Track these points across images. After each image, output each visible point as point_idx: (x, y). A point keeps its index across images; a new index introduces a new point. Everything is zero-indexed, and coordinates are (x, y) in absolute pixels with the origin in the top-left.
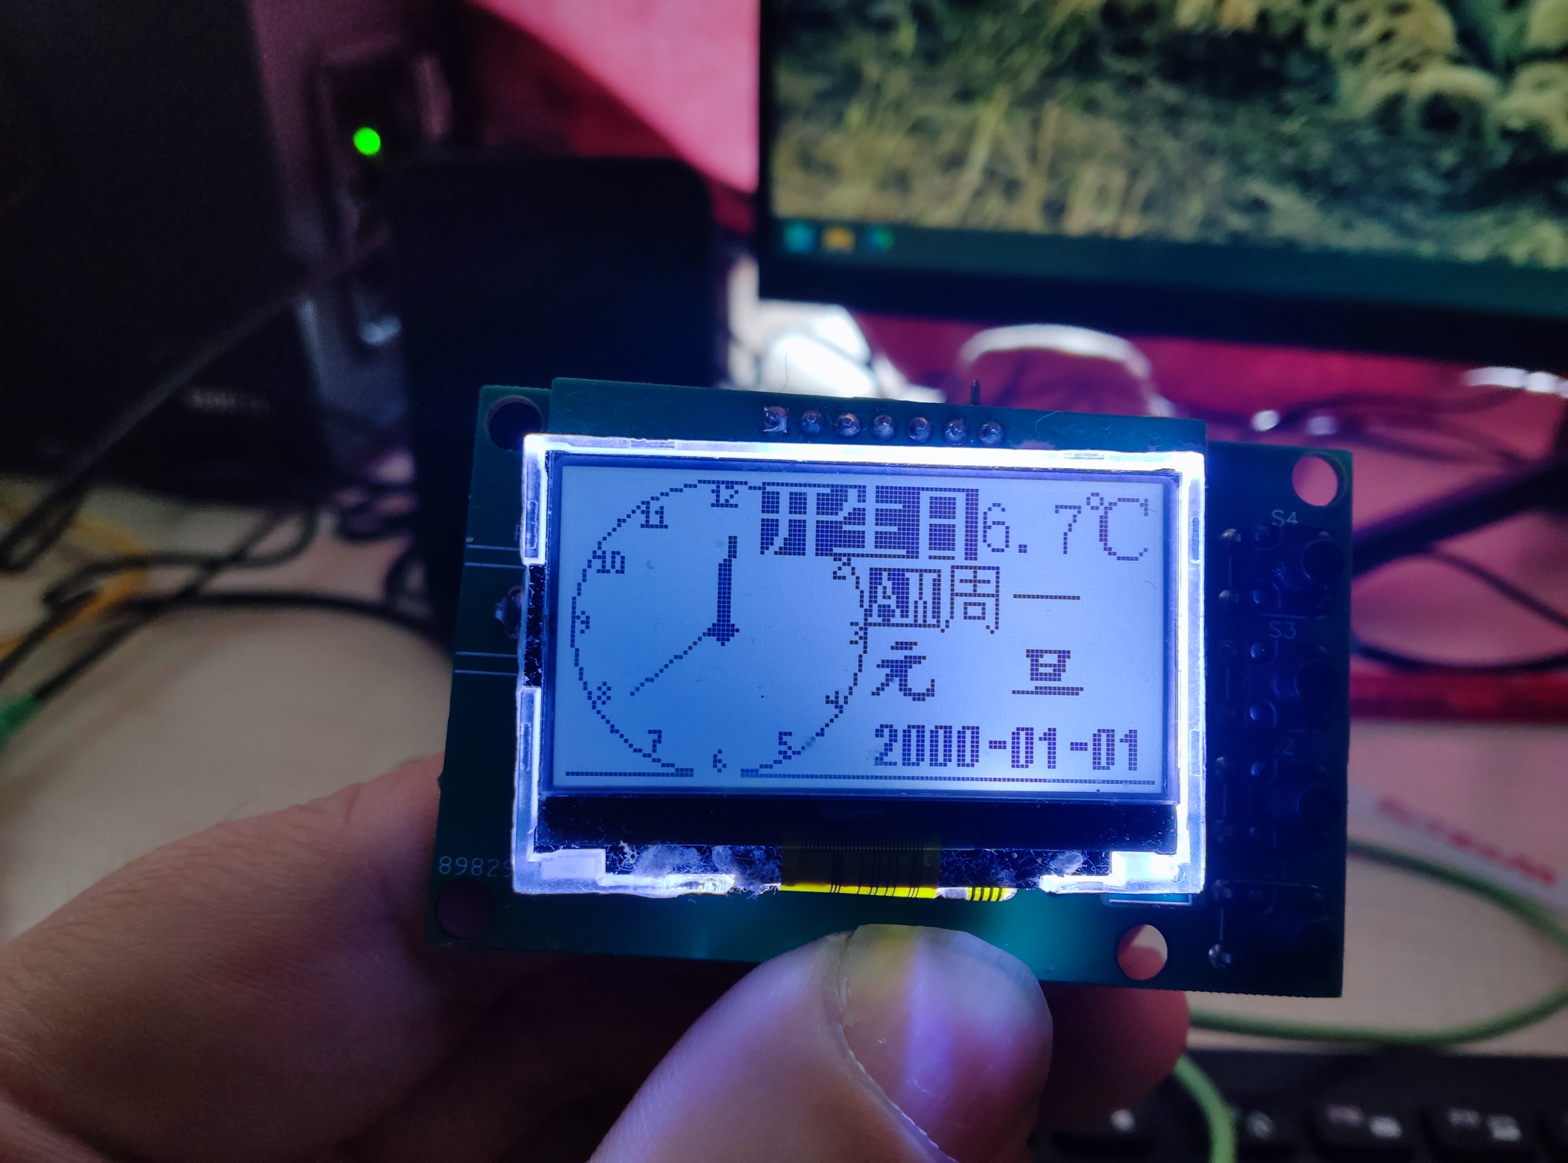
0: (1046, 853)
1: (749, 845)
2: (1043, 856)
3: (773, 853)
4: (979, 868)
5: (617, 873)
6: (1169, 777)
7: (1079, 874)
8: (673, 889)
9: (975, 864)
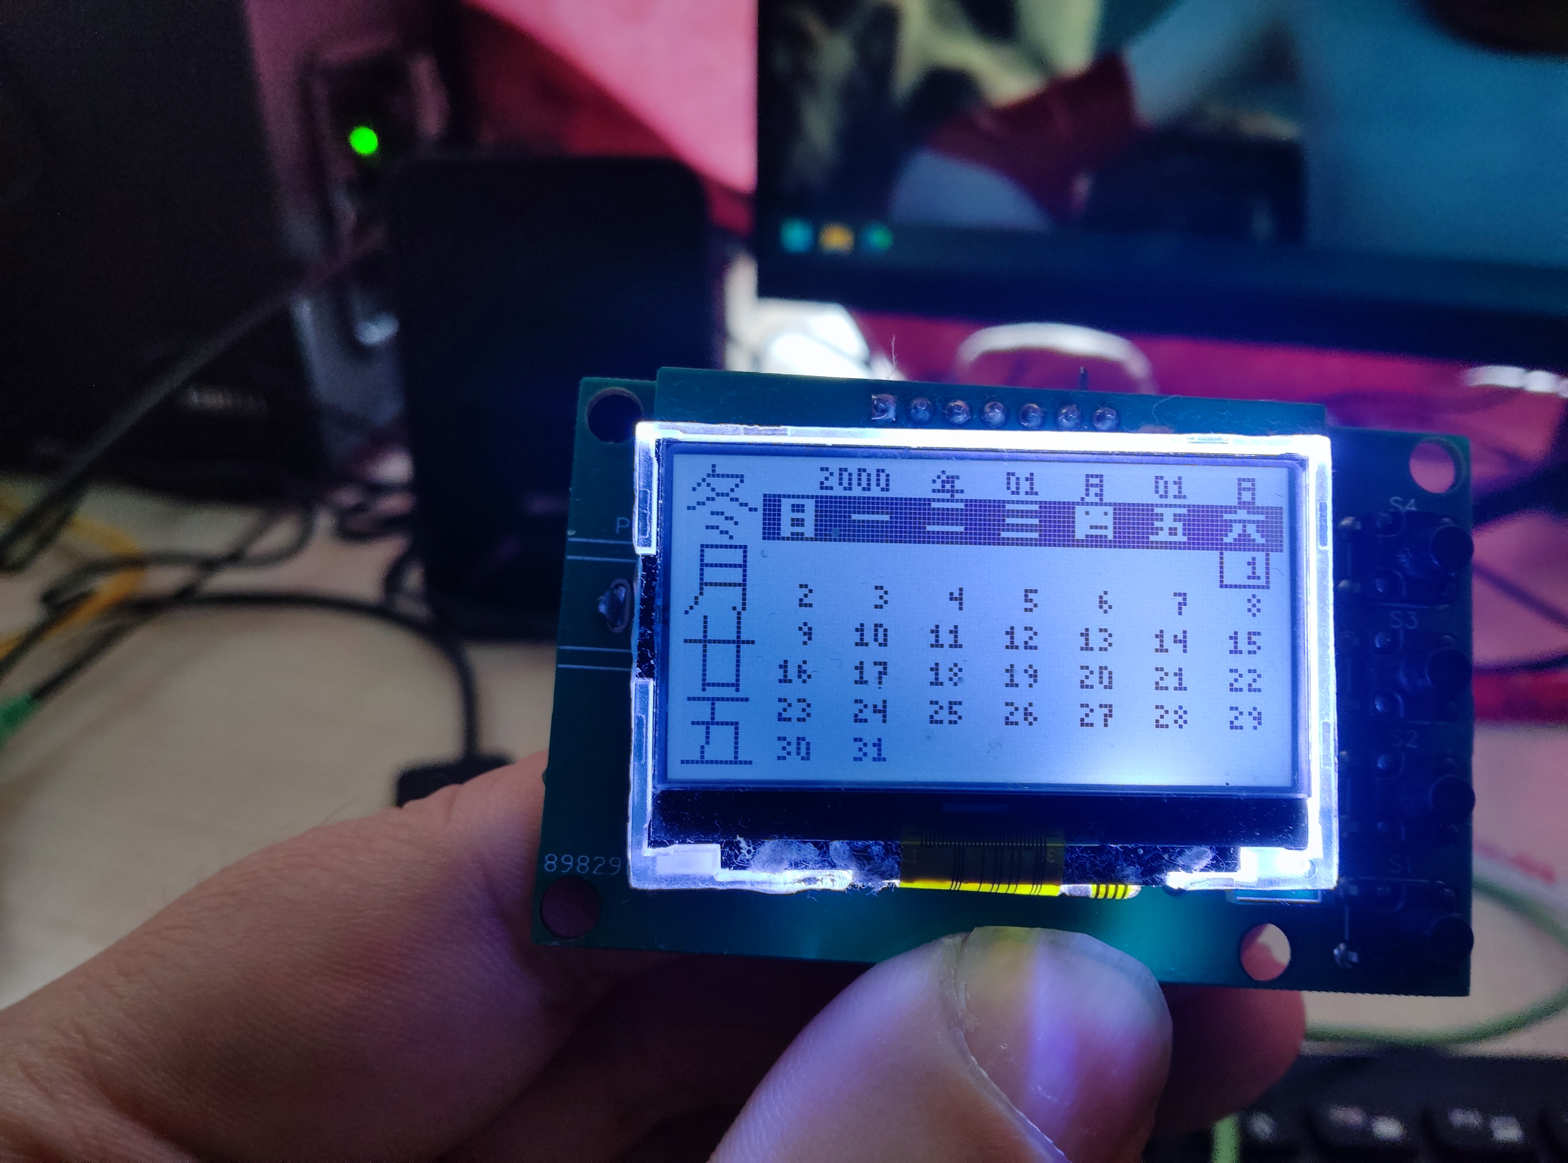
0: (1173, 848)
1: (867, 840)
2: (1169, 852)
3: (892, 848)
4: (1104, 865)
5: (732, 868)
6: (1299, 769)
7: (1208, 871)
8: (791, 885)
9: (1100, 860)
